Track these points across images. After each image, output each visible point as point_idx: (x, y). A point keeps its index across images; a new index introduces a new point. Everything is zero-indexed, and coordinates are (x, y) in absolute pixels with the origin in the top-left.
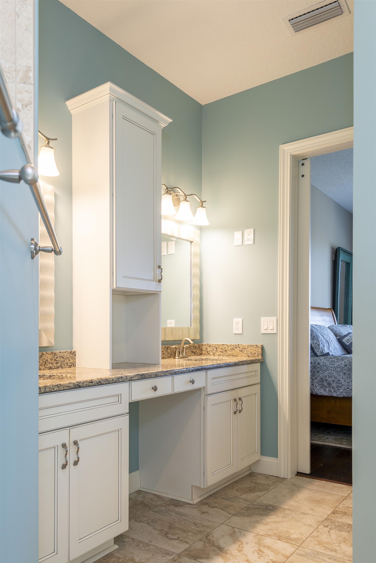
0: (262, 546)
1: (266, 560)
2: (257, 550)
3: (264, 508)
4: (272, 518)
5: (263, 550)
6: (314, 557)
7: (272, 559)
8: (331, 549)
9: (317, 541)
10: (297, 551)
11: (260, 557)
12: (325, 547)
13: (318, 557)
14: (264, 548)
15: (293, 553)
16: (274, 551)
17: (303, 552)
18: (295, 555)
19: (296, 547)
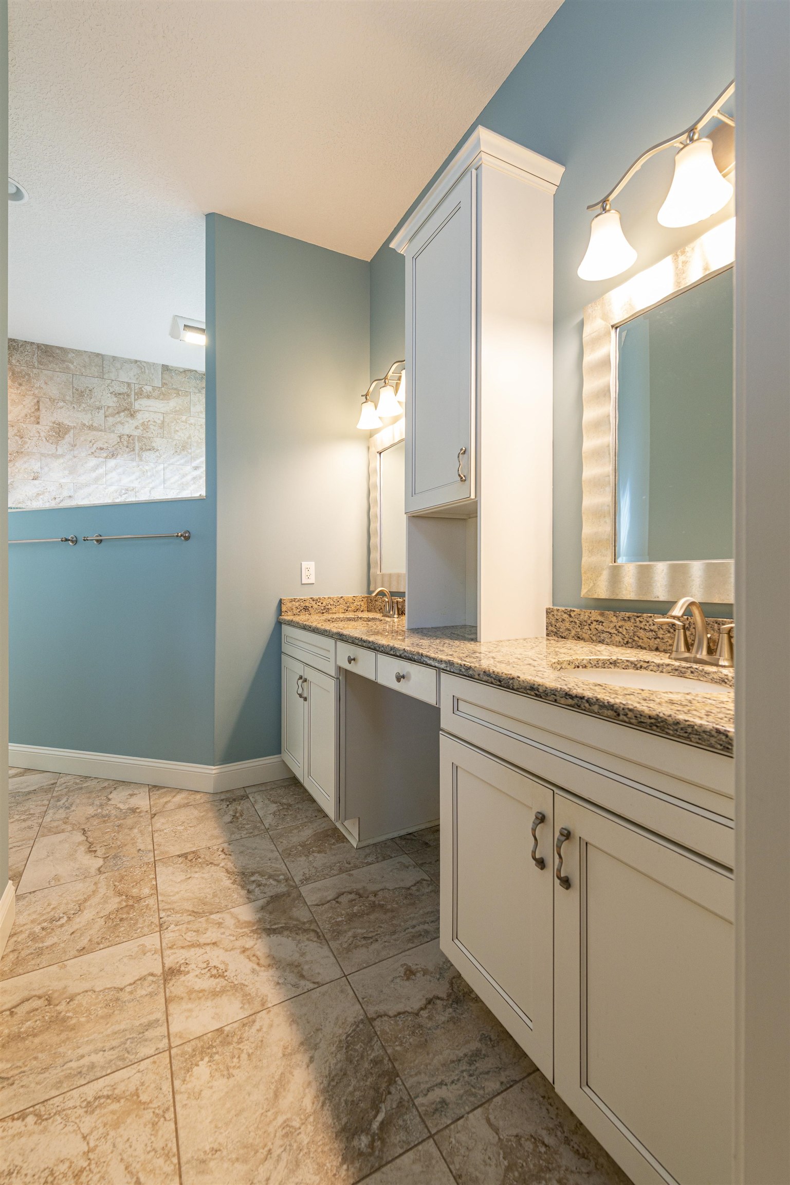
0: (228, 988)
1: (193, 966)
2: (225, 974)
3: (370, 1123)
4: (305, 1095)
5: (217, 980)
6: (125, 1043)
7: (187, 976)
8: (101, 1104)
9: (145, 1105)
10: (163, 1030)
11: (208, 964)
12: (117, 1099)
13: (117, 1050)
14: (222, 987)
15: (167, 1019)
16: (201, 994)
17: (152, 1039)
18: (160, 1015)
19: (175, 1042)
